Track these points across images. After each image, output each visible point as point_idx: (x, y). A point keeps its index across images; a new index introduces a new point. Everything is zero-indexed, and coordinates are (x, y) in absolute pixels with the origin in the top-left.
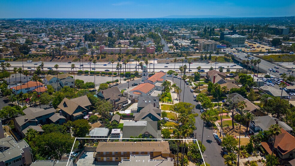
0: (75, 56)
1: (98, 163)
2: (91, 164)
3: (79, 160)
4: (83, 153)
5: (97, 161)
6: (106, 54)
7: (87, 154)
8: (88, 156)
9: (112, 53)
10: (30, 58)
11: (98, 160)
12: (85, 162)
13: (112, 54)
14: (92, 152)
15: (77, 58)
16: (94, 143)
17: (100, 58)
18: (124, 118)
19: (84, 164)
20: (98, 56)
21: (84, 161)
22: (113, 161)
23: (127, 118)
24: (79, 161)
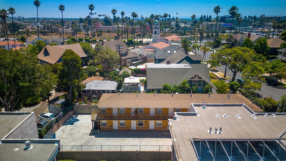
0: (69, 34)
1: (101, 133)
2: (86, 134)
3: (62, 128)
4: (71, 117)
5: (100, 129)
6: (102, 32)
7: (79, 117)
8: (80, 122)
9: (109, 30)
10: (19, 35)
11: (101, 126)
12: (73, 132)
13: (109, 32)
14: (88, 115)
15: (71, 35)
16: (91, 101)
17: (96, 35)
18: (137, 75)
19: (71, 134)
20: (94, 33)
21: (71, 130)
22: (133, 130)
23: (141, 75)
24: (62, 130)
